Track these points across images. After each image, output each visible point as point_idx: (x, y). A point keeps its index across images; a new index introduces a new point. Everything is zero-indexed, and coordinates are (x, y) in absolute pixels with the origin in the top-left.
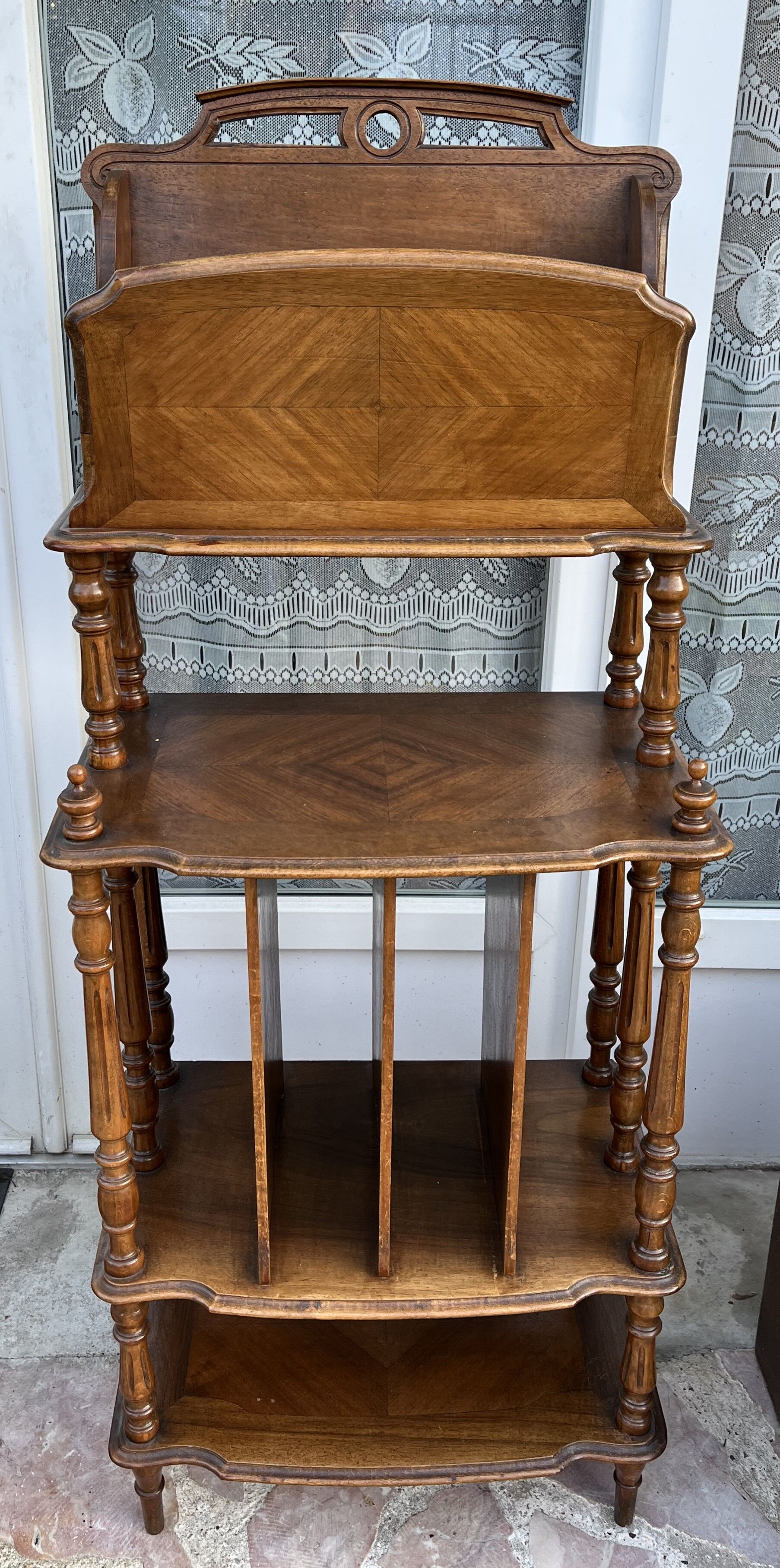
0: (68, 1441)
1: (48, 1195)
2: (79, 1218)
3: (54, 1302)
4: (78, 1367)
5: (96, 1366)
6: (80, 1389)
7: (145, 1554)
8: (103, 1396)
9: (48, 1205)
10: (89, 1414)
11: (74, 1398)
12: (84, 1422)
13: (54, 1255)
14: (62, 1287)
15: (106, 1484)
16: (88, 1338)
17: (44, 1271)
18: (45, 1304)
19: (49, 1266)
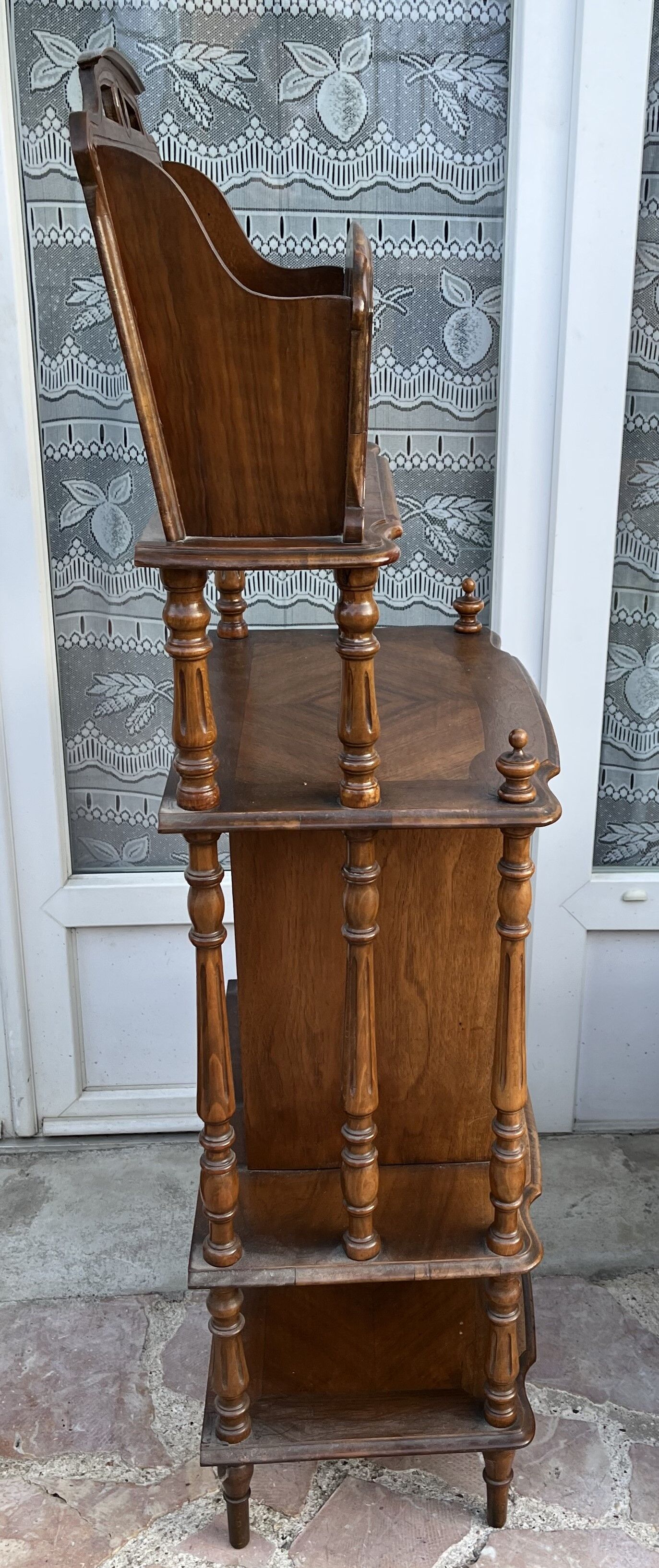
0: (47, 1365)
1: (20, 1174)
2: (51, 1191)
3: (29, 1257)
4: (55, 1307)
5: (72, 1305)
6: (57, 1324)
7: (123, 1447)
8: (79, 1328)
9: (20, 1182)
10: (67, 1342)
11: (52, 1331)
12: (63, 1349)
13: (27, 1221)
14: (36, 1245)
15: (85, 1395)
16: (64, 1284)
17: (19, 1233)
18: (21, 1259)
19: (23, 1230)
